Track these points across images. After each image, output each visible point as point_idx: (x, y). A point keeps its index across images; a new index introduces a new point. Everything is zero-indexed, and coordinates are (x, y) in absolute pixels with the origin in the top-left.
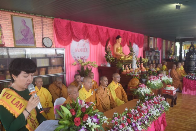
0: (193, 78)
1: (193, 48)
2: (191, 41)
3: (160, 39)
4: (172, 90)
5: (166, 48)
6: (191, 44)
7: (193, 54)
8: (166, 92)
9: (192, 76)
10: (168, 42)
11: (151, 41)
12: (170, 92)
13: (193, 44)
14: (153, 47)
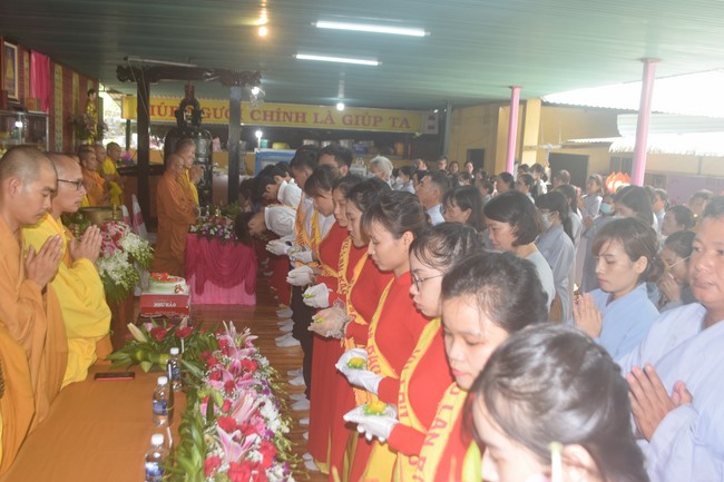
0: (224, 234)
1: (193, 112)
2: (186, 82)
3: (44, 57)
4: (181, 293)
5: (67, 104)
6: (187, 92)
7: (196, 137)
8: (156, 305)
9: (223, 228)
10: (71, 78)
11: (9, 62)
12: (174, 305)
13: (193, 93)
14: (16, 96)
